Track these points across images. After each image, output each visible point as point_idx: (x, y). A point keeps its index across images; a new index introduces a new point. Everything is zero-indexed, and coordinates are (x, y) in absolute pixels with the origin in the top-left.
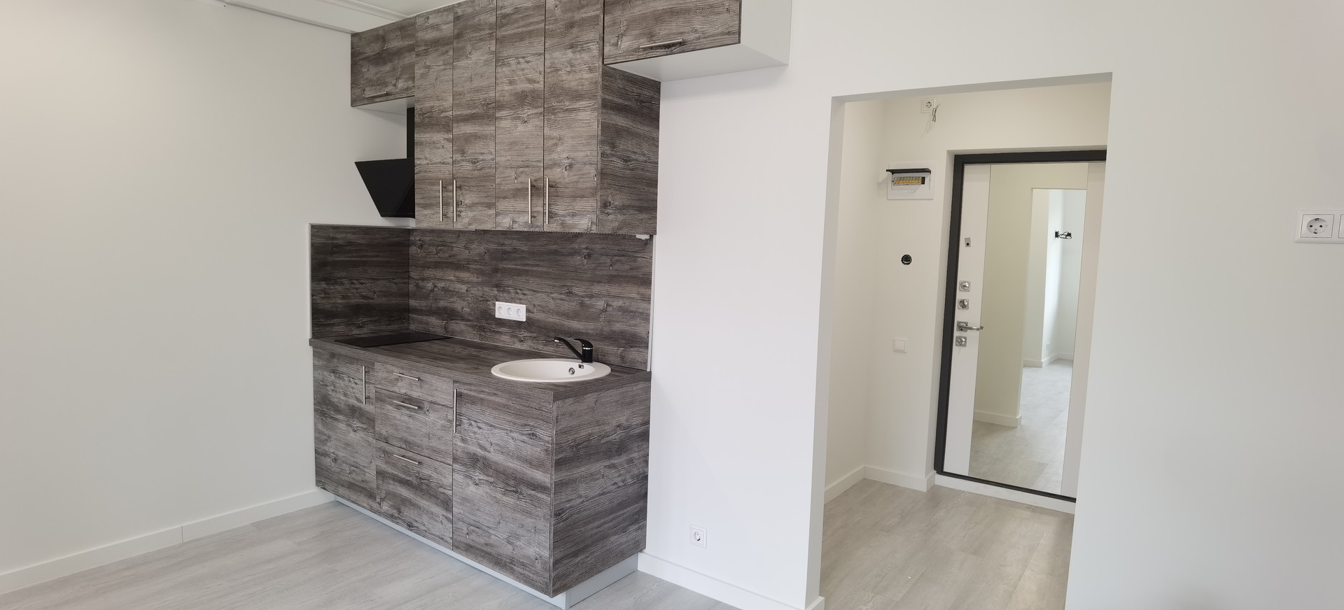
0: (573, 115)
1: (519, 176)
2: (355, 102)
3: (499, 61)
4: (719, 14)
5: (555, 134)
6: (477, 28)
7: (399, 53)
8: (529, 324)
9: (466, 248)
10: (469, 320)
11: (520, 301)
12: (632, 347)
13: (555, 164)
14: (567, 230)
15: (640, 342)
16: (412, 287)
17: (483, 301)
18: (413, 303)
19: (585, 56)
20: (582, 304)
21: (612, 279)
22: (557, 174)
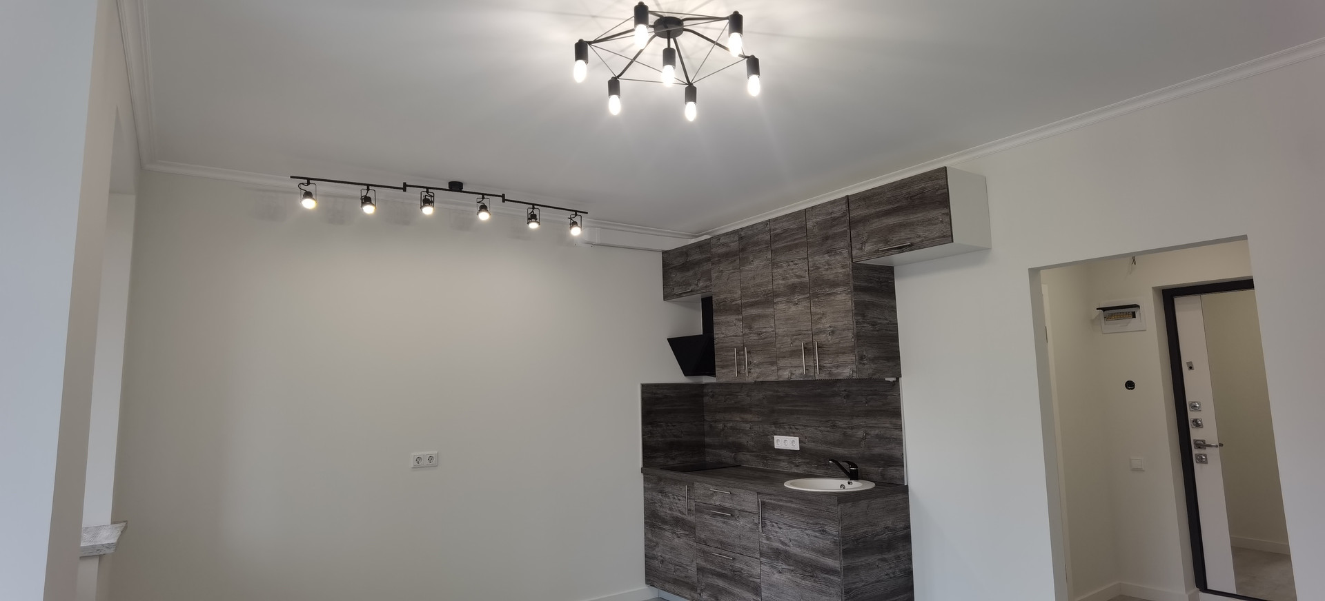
0: (832, 298)
1: (795, 342)
2: (666, 298)
3: (774, 265)
4: (936, 224)
5: (819, 310)
6: (757, 244)
7: (698, 263)
8: (802, 452)
9: (748, 396)
10: (754, 452)
11: (794, 434)
12: (890, 466)
13: (821, 332)
14: (833, 378)
15: (897, 462)
16: (706, 428)
17: (764, 435)
18: (708, 440)
19: (839, 258)
20: (845, 434)
21: (868, 413)
22: (823, 338)
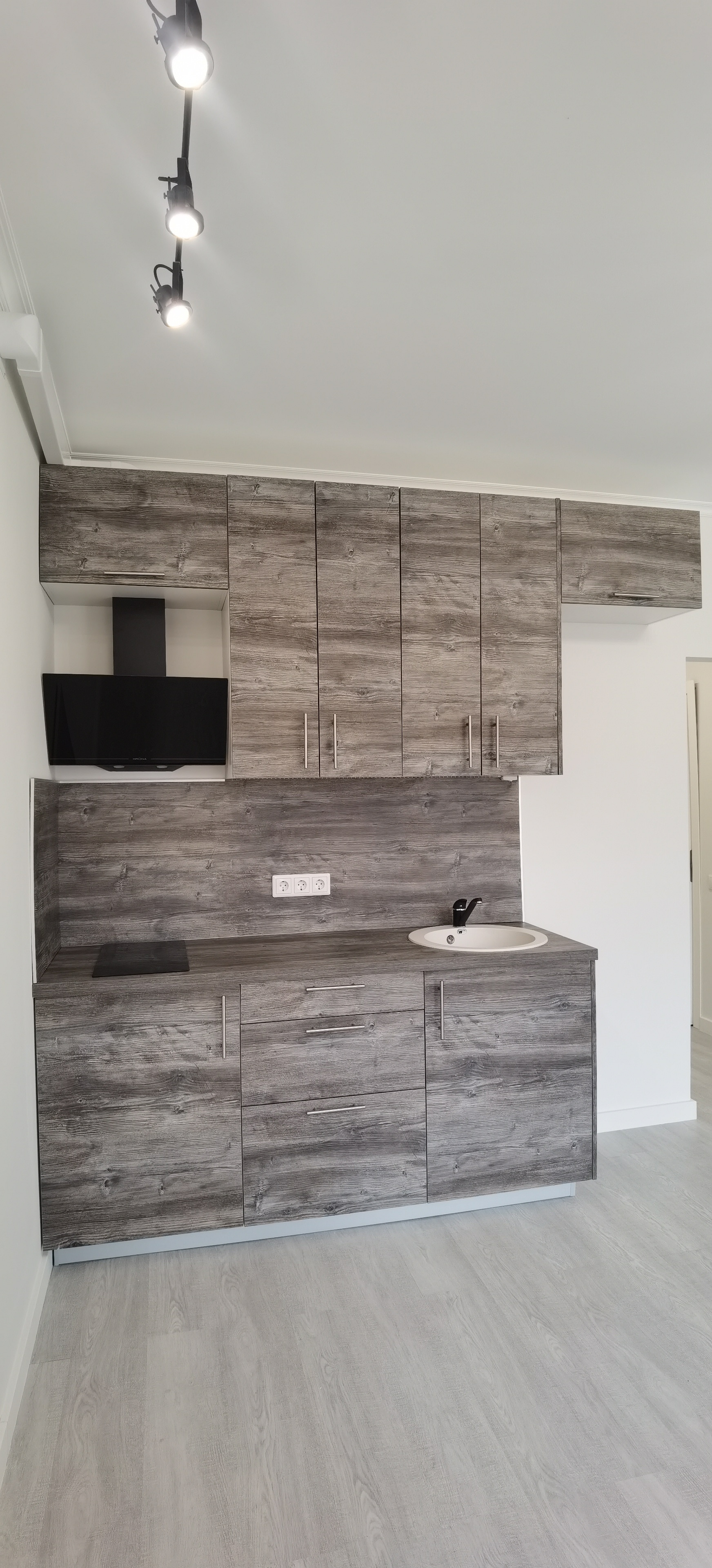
0: (523, 650)
1: (443, 713)
2: (46, 574)
3: (406, 572)
5: (496, 667)
10: (214, 910)
11: (319, 869)
13: (497, 701)
15: (510, 892)
17: (247, 877)
19: (539, 590)
20: (423, 861)
21: (466, 827)
22: (499, 712)
